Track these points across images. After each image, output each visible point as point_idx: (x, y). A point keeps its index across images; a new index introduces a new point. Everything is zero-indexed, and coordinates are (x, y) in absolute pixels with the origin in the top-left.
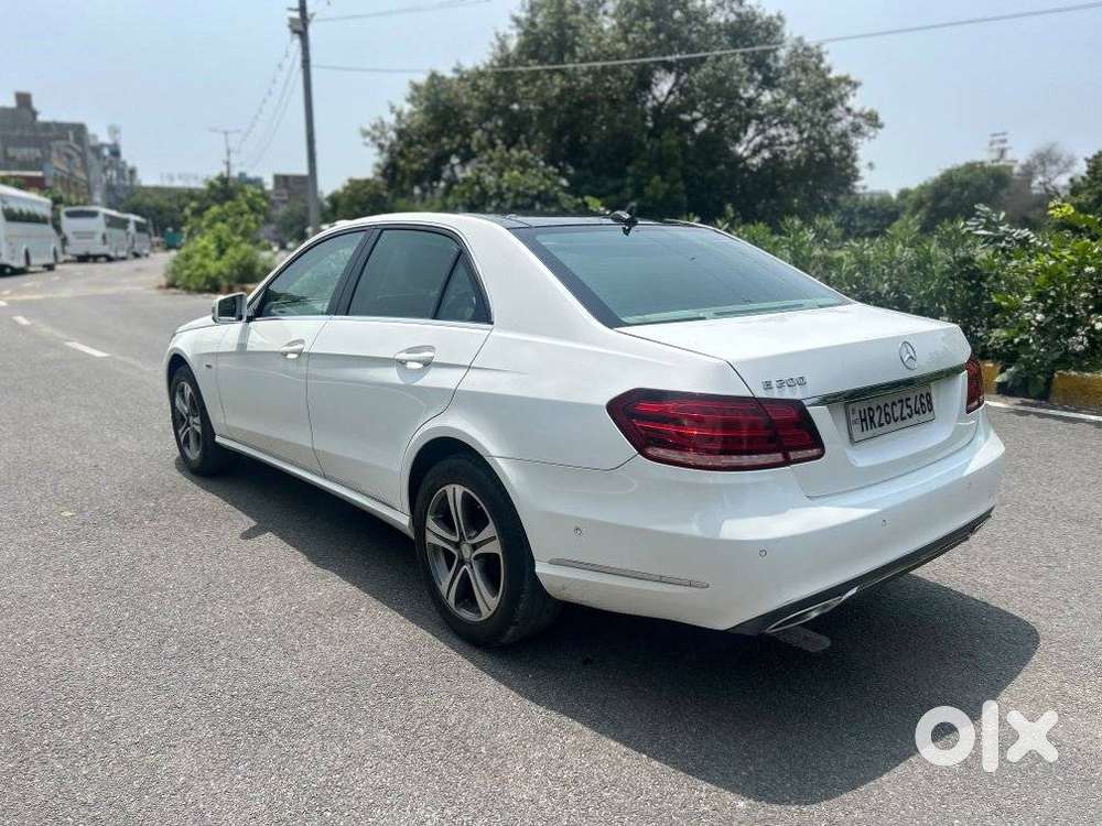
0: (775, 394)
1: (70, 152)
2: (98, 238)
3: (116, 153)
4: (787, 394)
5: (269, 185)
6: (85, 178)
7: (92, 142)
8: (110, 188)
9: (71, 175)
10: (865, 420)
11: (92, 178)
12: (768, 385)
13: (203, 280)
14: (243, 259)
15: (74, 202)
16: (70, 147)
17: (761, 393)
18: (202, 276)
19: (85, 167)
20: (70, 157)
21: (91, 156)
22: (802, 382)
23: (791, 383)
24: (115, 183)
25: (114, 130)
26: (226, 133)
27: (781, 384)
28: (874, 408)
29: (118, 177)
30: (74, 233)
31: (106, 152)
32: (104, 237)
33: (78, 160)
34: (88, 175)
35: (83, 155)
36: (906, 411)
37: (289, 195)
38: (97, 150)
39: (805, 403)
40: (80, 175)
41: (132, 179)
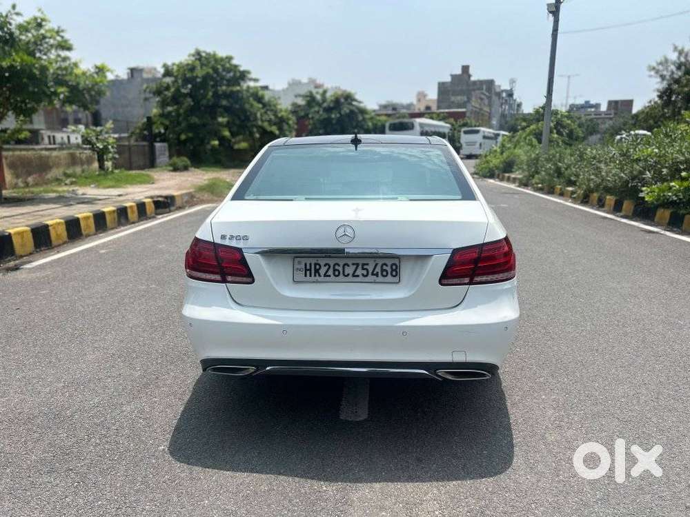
0: (227, 242)
1: (483, 96)
2: (478, 145)
3: (510, 94)
4: (234, 244)
5: (604, 108)
6: (488, 111)
7: (498, 90)
8: (503, 116)
9: (481, 109)
10: (310, 270)
11: (493, 110)
12: (223, 237)
13: (487, 170)
14: (507, 158)
15: (473, 125)
16: (483, 94)
17: (218, 241)
18: (486, 168)
19: (490, 105)
20: (482, 99)
21: (495, 98)
22: (246, 238)
23: (238, 238)
24: (506, 112)
25: (513, 82)
26: (569, 77)
27: (232, 237)
28: (322, 264)
29: (509, 109)
30: (466, 143)
31: (504, 95)
32: (481, 145)
33: (486, 101)
34: (490, 110)
35: (489, 98)
36: (359, 272)
37: (615, 114)
38: (499, 94)
39: (243, 250)
40: (486, 109)
41: (518, 110)
